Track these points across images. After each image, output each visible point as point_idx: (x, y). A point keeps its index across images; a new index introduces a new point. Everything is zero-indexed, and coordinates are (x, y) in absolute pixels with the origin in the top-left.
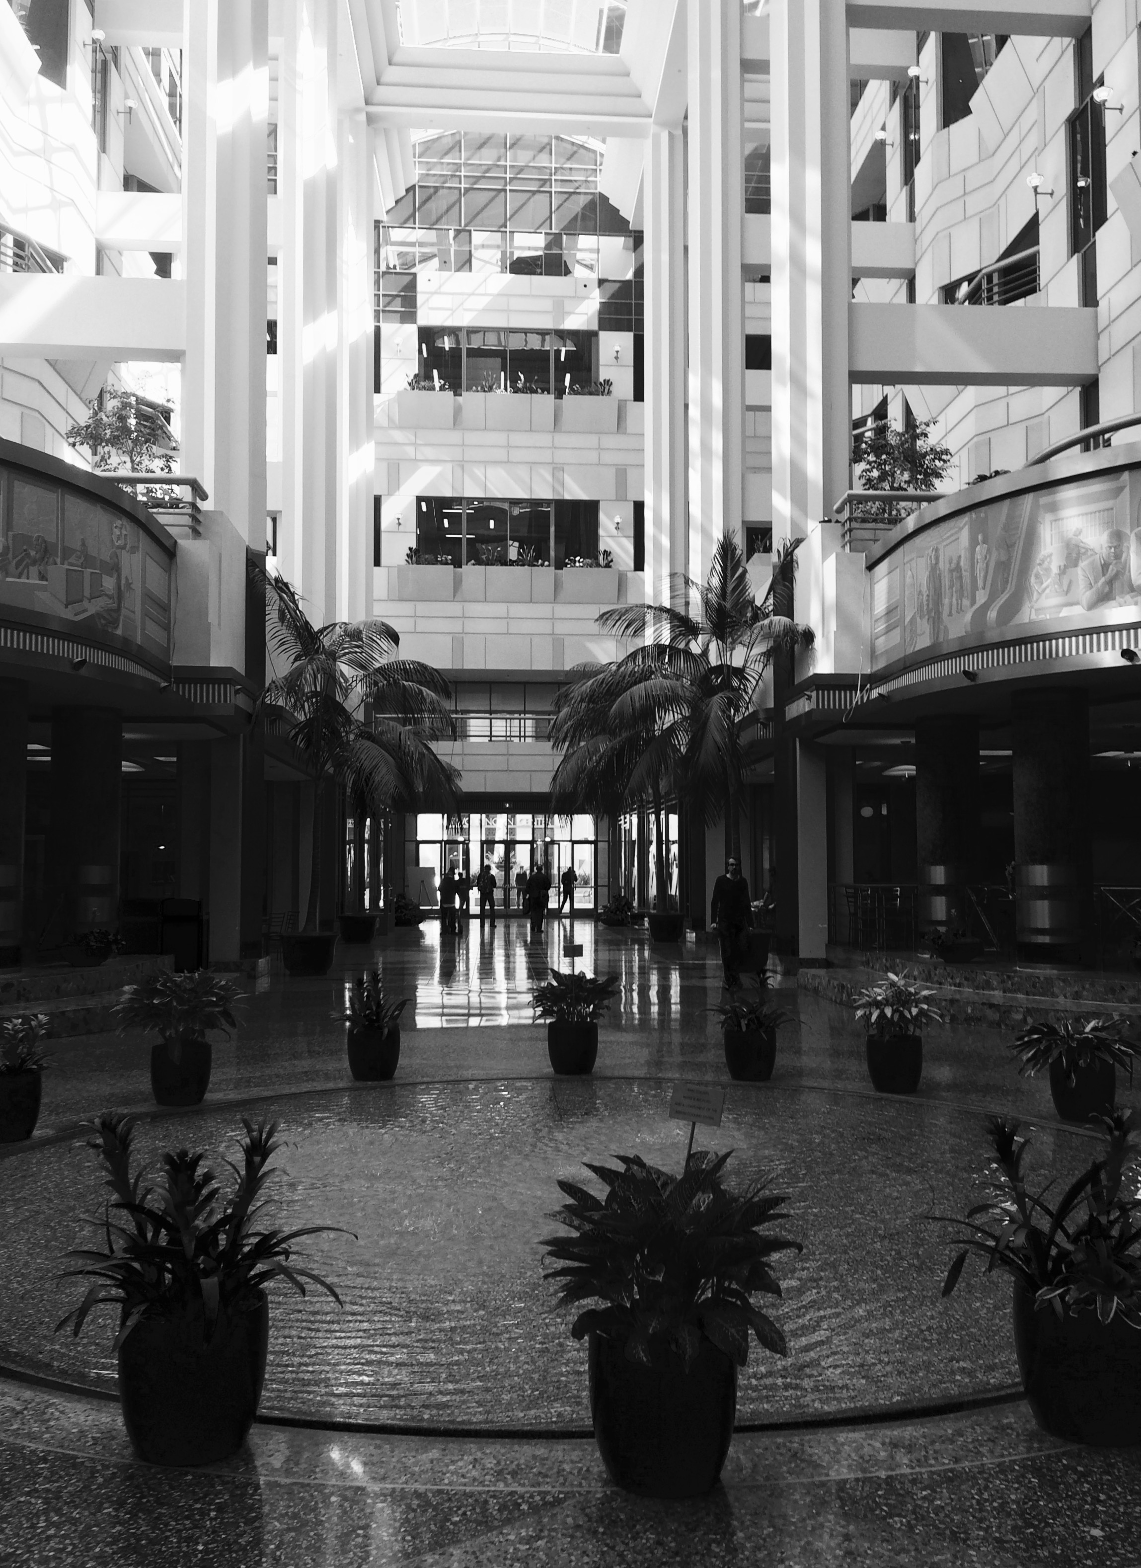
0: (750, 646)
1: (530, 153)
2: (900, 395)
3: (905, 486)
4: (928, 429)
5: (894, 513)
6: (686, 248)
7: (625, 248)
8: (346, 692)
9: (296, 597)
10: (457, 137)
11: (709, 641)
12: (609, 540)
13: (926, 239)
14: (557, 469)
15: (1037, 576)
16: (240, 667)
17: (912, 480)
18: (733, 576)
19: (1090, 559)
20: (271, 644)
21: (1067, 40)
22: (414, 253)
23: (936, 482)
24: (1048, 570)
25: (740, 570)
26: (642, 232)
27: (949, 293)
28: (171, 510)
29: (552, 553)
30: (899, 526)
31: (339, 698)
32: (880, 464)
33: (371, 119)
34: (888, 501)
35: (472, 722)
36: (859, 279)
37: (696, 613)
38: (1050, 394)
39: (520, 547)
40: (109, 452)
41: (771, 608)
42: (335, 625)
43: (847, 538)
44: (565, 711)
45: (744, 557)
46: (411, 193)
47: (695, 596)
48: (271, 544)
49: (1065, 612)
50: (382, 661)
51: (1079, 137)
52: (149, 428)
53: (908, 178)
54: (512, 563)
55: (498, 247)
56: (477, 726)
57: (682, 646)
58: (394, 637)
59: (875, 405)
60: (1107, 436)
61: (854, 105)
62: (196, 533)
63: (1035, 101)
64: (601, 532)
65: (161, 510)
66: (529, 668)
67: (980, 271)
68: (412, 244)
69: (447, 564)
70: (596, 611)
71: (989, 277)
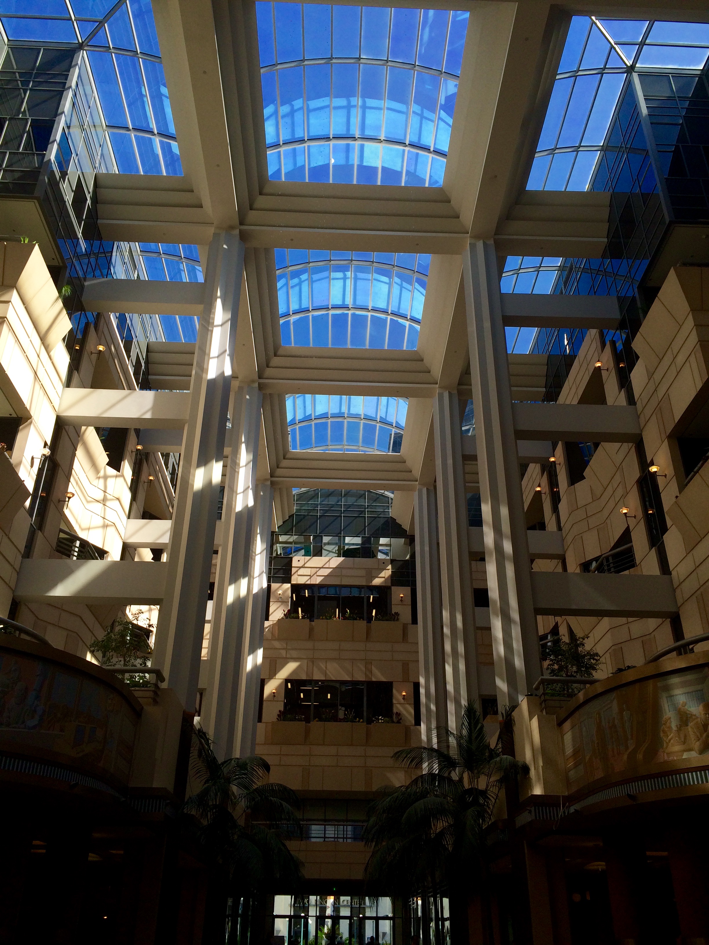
0: (489, 776)
1: (355, 499)
2: (565, 622)
3: (575, 675)
4: (584, 641)
5: (570, 691)
6: (438, 544)
7: (405, 543)
8: (234, 805)
9: (210, 742)
10: (317, 491)
11: (463, 772)
12: (398, 706)
13: (569, 538)
14: (368, 663)
15: (664, 731)
16: (170, 788)
17: (579, 671)
18: (475, 729)
19: (695, 721)
20: (191, 772)
21: (630, 445)
22: (291, 547)
23: (594, 673)
24: (670, 728)
25: (480, 725)
26: (414, 536)
27: (585, 566)
28: (143, 689)
29: (365, 714)
30: (574, 698)
31: (230, 810)
32: (558, 661)
33: (273, 483)
34: (566, 683)
35: (314, 827)
36: (534, 560)
37: (454, 752)
38: (652, 623)
39: (346, 710)
40: (112, 655)
41: (500, 750)
42: (231, 759)
43: (543, 705)
44: (373, 819)
45: (481, 717)
46: (291, 518)
47: (452, 741)
48: (198, 709)
49: (685, 756)
50: (258, 784)
51: (645, 489)
52: (137, 641)
53: (555, 509)
54: (341, 720)
55: (336, 544)
56: (316, 830)
57: (446, 775)
58: (267, 767)
59: (551, 627)
60: (691, 647)
61: (523, 475)
62: (155, 702)
63: (618, 471)
64: (394, 701)
65: (137, 688)
66: (349, 789)
67: (602, 555)
68: (291, 543)
69: (302, 721)
70: (391, 751)
71: (607, 558)
